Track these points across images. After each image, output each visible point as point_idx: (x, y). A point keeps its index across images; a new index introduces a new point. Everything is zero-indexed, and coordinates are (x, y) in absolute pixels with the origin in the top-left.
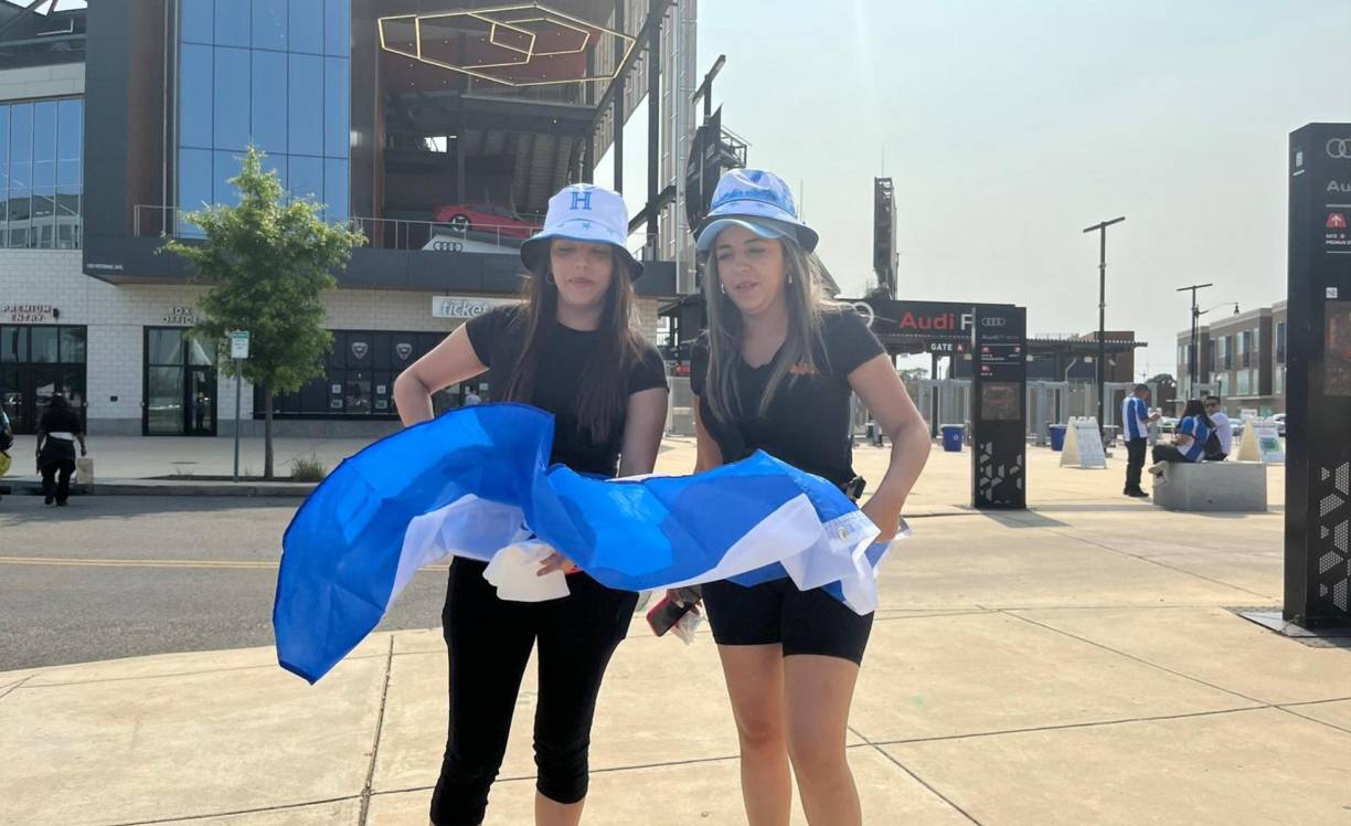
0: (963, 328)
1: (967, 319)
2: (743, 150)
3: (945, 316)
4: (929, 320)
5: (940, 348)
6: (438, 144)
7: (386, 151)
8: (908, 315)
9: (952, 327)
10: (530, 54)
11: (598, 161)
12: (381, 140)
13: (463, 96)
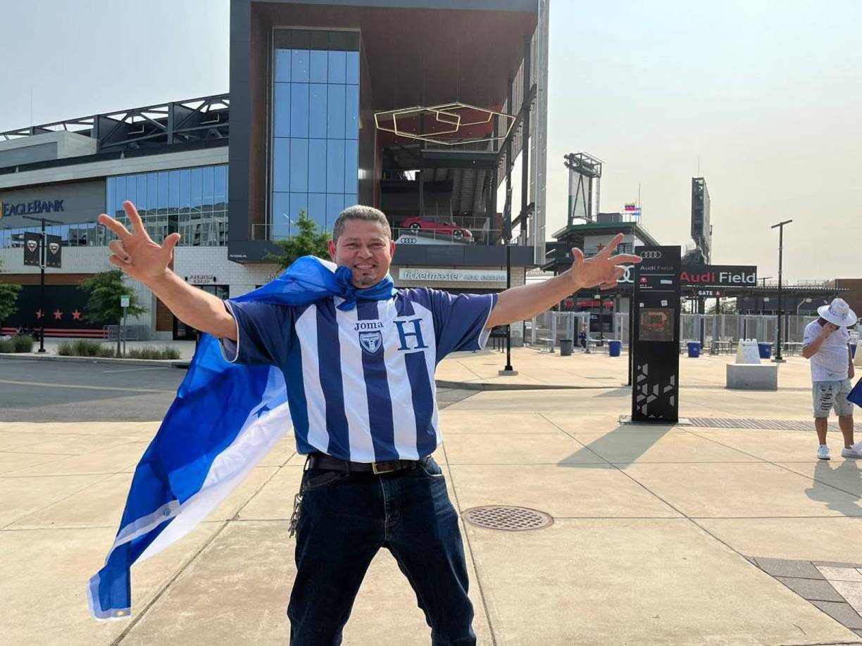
0: (721, 281)
1: (723, 275)
2: (599, 166)
3: (709, 274)
4: (698, 276)
5: (704, 293)
6: (411, 175)
7: (381, 181)
8: (684, 273)
9: (713, 280)
10: (458, 124)
11: (500, 183)
12: (379, 176)
13: (422, 150)
